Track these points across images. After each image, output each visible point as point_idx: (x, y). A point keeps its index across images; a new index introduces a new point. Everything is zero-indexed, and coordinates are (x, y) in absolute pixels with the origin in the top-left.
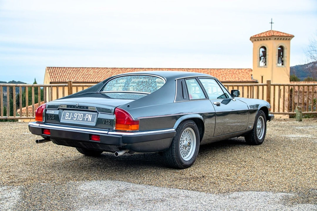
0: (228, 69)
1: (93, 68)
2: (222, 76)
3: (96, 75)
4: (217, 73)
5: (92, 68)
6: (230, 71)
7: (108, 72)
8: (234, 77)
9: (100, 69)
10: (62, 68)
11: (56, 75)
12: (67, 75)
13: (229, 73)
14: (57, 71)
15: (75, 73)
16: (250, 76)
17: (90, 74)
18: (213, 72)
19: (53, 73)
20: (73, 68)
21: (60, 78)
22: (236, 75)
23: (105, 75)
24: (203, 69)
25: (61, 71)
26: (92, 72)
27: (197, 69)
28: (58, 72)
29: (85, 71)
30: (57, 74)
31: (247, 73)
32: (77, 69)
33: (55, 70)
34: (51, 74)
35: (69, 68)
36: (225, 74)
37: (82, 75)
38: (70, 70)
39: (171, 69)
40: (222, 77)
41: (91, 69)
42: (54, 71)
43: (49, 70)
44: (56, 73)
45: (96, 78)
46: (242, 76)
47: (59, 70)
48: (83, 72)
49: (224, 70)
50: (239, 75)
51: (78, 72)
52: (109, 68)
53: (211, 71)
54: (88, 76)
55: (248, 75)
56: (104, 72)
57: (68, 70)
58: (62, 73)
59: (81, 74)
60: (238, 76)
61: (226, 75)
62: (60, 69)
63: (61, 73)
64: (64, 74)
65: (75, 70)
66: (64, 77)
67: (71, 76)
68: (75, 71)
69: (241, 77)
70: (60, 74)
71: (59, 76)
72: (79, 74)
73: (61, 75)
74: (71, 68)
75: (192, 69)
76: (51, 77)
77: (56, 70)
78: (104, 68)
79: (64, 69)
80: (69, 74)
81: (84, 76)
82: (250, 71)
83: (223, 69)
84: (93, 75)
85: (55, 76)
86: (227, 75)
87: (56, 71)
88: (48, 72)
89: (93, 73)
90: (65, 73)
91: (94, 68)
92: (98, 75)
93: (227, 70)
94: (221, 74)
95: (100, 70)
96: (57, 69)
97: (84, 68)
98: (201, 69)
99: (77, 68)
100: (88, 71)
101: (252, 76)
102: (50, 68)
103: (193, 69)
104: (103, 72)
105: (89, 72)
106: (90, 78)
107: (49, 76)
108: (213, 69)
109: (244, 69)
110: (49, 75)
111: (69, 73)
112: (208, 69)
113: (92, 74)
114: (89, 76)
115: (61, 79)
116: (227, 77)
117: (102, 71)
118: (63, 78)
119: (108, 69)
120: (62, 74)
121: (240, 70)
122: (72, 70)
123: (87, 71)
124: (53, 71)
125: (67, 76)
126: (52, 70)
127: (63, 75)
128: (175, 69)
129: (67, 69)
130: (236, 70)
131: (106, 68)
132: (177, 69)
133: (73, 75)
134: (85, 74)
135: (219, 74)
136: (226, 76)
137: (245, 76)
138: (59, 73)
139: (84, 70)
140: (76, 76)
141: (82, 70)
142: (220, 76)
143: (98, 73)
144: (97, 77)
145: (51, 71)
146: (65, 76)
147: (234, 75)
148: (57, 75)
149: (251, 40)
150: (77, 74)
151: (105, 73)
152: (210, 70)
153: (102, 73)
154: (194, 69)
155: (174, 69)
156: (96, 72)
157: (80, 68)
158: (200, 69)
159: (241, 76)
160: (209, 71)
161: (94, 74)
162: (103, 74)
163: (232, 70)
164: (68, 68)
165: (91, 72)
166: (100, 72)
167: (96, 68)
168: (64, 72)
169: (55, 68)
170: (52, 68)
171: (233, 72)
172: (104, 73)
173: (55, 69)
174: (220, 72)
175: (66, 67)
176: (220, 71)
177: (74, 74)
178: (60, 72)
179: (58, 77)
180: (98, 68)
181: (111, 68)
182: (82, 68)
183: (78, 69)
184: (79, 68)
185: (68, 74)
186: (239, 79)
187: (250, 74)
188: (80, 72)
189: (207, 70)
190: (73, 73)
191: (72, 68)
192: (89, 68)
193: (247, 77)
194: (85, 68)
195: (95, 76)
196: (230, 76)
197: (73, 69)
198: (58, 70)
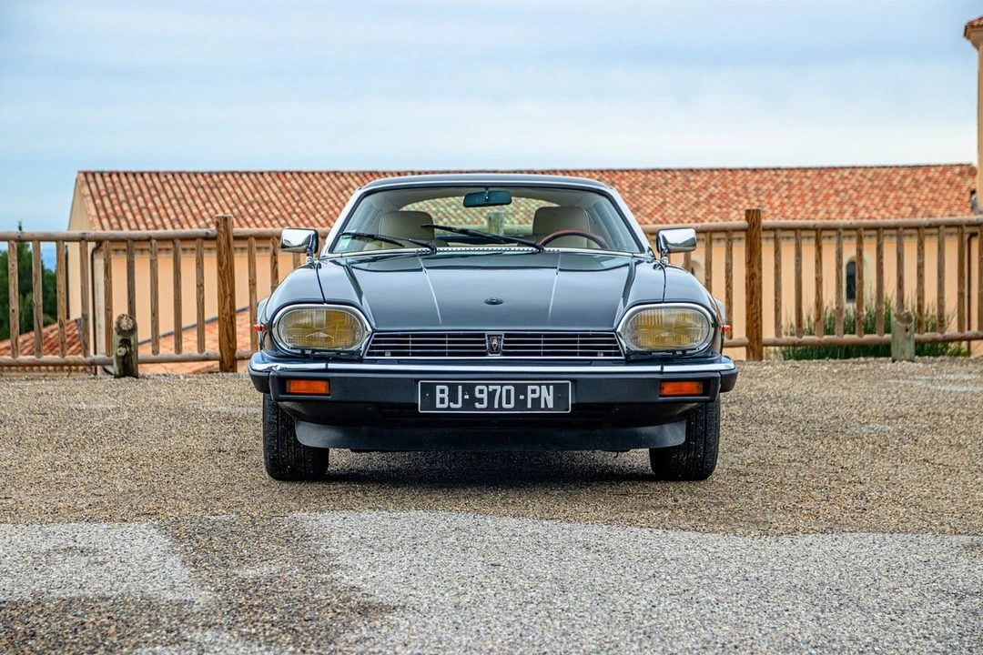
0: (865, 168)
1: (277, 173)
2: (838, 199)
3: (294, 204)
4: (817, 187)
5: (274, 176)
6: (876, 175)
7: (345, 192)
8: (895, 202)
9: (311, 176)
10: (146, 176)
11: (120, 204)
12: (167, 205)
13: (873, 187)
14: (127, 187)
15: (203, 196)
16: (967, 198)
17: (266, 198)
18: (801, 183)
19: (108, 196)
20: (195, 174)
21: (139, 217)
22: (900, 193)
23: (330, 200)
24: (754, 170)
25: (145, 190)
26: (276, 189)
27: (730, 170)
28: (129, 193)
29: (244, 187)
30: (128, 202)
31: (950, 183)
32: (209, 180)
33: (118, 185)
34: (98, 201)
35: (177, 176)
36: (851, 192)
37: (232, 205)
38: (180, 182)
39: (614, 171)
40: (841, 204)
41: (269, 179)
42: (110, 190)
43: (93, 186)
44: (122, 197)
45: (294, 216)
46: (931, 195)
47: (134, 185)
48: (238, 190)
49: (846, 173)
50: (918, 195)
51: (215, 191)
52: (349, 173)
53: (791, 180)
54: (257, 207)
55: (956, 194)
56: (328, 190)
57: (172, 182)
58: (147, 196)
59: (228, 199)
60: (912, 199)
61: (855, 195)
62: (140, 180)
63: (142, 195)
64: (157, 199)
65: (203, 183)
66: (154, 214)
67: (185, 208)
68: (202, 187)
69: (926, 203)
70: (140, 199)
71: (135, 209)
72: (222, 201)
73: (142, 204)
74: (185, 176)
75: (705, 170)
76: (102, 213)
77: (122, 186)
78: (328, 174)
79: (156, 179)
80: (178, 200)
81: (241, 207)
82: (966, 175)
83: (842, 168)
84: (278, 204)
85: (117, 208)
86: (863, 193)
87: (119, 190)
88: (87, 192)
89: (280, 195)
90: (159, 195)
91: (284, 173)
92: (301, 204)
93: (860, 171)
94: (837, 192)
95: (308, 182)
96: (124, 180)
97: (240, 174)
98: (748, 173)
99: (210, 174)
100: (259, 187)
101: (974, 197)
102: (93, 174)
103: (712, 170)
104: (323, 192)
105: (263, 193)
106: (267, 216)
107: (93, 212)
108: (798, 169)
109: (939, 166)
110: (91, 205)
111: (179, 196)
112: (779, 169)
113: (274, 198)
114: (265, 208)
115: (144, 220)
116: (861, 204)
117: (319, 187)
118: (151, 217)
119: (342, 179)
120: (146, 203)
121: (920, 172)
122: (188, 182)
123: (254, 185)
124: (106, 189)
125: (170, 211)
126: (105, 184)
127: (150, 205)
128: (634, 170)
129: (168, 182)
130: (902, 172)
131: (335, 173)
132: (640, 171)
133: (197, 207)
134: (245, 202)
135: (825, 192)
136: (859, 198)
137: (941, 199)
138: (136, 199)
139: (241, 182)
140: (207, 210)
141: (233, 182)
142: (832, 199)
143: (303, 195)
144: (298, 210)
145: (102, 187)
146: (162, 211)
147: (892, 195)
148: (125, 206)
149: (968, 38)
150: (212, 199)
151: (333, 195)
152: (786, 172)
153: (317, 195)
154: (716, 173)
155: (628, 171)
156: (293, 192)
157: (222, 176)
158: (742, 169)
159: (923, 197)
160: (783, 178)
161: (284, 201)
162: (322, 201)
163: (884, 171)
164: (173, 174)
165: (272, 192)
166: (308, 192)
167: (291, 173)
168: (157, 191)
169: (118, 174)
170: (102, 174)
171: (889, 181)
172: (325, 195)
173: (115, 178)
174: (832, 184)
175: (161, 169)
176: (830, 180)
177: (198, 201)
178: (137, 192)
179: (129, 216)
180: (299, 173)
181: (357, 174)
182: (232, 173)
183: (215, 177)
184: (218, 174)
185: (174, 202)
186: (915, 211)
187: (964, 190)
188: (223, 190)
189: (773, 173)
190: (193, 198)
191: (188, 174)
192: (262, 174)
193: (953, 201)
194: (244, 176)
195: (290, 210)
196: (877, 200)
197: (194, 180)
198: (130, 184)
